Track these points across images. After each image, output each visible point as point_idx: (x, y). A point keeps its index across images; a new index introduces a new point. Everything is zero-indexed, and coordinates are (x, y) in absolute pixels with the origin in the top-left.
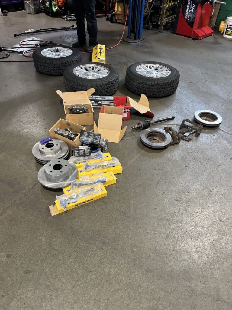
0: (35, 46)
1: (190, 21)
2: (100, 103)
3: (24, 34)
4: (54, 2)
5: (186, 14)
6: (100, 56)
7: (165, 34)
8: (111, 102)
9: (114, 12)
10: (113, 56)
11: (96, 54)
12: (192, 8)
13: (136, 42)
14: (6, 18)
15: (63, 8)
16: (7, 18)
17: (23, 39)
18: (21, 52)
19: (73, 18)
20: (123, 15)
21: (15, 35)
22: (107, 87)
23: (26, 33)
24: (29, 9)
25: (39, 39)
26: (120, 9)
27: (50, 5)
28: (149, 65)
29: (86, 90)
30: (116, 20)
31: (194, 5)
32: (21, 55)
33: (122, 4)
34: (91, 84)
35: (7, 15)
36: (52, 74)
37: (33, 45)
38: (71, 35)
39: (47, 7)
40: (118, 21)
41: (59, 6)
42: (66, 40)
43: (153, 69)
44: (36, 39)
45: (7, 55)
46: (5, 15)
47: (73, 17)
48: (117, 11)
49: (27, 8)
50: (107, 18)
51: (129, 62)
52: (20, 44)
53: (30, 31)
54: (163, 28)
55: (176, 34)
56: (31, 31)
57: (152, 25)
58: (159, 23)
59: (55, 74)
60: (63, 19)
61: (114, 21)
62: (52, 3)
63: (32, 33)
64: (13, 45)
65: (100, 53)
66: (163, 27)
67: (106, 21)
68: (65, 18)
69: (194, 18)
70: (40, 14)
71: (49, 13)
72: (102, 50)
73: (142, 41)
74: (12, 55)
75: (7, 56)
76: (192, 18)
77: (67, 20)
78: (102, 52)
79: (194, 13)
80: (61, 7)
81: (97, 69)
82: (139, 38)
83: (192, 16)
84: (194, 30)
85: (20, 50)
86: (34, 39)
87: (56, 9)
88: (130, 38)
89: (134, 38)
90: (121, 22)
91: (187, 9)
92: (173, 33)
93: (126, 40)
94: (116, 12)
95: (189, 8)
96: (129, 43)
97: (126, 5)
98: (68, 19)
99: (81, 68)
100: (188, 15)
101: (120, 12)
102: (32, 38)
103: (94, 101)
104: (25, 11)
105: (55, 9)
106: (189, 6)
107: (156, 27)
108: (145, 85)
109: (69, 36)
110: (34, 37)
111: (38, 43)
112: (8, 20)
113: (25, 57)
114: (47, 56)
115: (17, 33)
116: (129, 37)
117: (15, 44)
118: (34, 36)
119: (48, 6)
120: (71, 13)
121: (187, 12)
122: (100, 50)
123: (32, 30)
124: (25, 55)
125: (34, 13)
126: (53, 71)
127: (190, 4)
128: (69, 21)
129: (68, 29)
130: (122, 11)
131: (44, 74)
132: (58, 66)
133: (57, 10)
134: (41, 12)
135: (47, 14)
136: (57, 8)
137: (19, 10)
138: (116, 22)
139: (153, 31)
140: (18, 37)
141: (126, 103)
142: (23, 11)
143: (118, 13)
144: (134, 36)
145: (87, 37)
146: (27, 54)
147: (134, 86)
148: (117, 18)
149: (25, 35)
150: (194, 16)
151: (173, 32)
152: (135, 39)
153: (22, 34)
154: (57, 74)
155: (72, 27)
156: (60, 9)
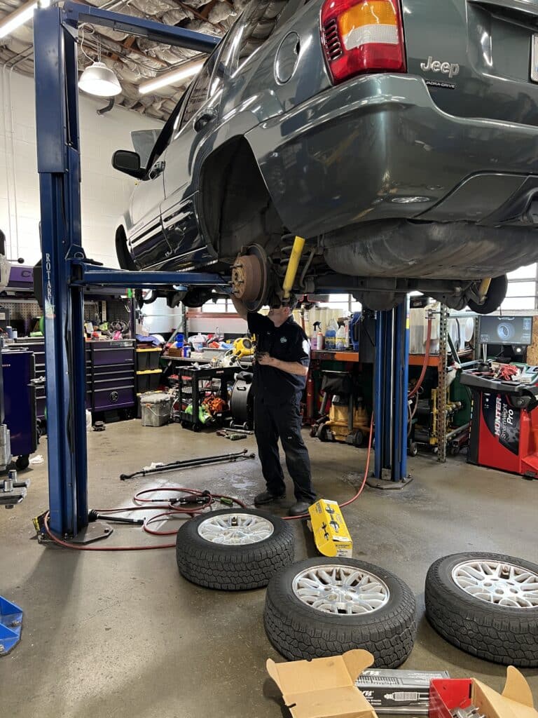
0: (170, 503)
1: (509, 441)
2: (390, 700)
3: (142, 475)
4: (203, 406)
5: (496, 427)
6: (336, 532)
7: (454, 467)
8: (421, 696)
9: (327, 422)
10: (358, 526)
11: (324, 527)
12: (507, 417)
13: (399, 489)
14: (100, 435)
15: (220, 415)
16: (101, 437)
17: (141, 487)
18: (140, 523)
19: (240, 432)
20: (349, 428)
21: (123, 478)
22: (396, 639)
23: (147, 472)
24: (149, 417)
25: (175, 486)
26: (341, 417)
27: (196, 411)
28: (478, 562)
29: (341, 654)
30: (333, 436)
31: (510, 410)
32: (141, 528)
33: (344, 409)
34: (354, 635)
35: (101, 430)
36: (224, 587)
37: (166, 501)
38: (245, 471)
39: (188, 414)
40: (336, 438)
41: (212, 412)
42: (235, 485)
43: (496, 574)
44: (169, 485)
45: (106, 531)
46: (97, 431)
47: (239, 430)
48: (336, 419)
49: (145, 416)
50: (312, 432)
51: (403, 543)
52: (135, 499)
53: (154, 468)
54: (445, 454)
55: (479, 465)
56: (157, 467)
57: (419, 447)
58: (433, 442)
59: (232, 587)
60: (219, 434)
61: (330, 437)
62: (200, 407)
63: (159, 470)
64: (119, 503)
65: (333, 523)
66: (445, 451)
67: (310, 437)
68: (224, 433)
69: (518, 435)
70: (171, 426)
71: (192, 424)
72: (334, 515)
73: (410, 485)
74: (119, 530)
75: (107, 534)
76: (511, 435)
77: (229, 438)
78: (335, 520)
79: (514, 426)
80: (216, 414)
81: (350, 577)
82: (401, 478)
83: (512, 431)
84: (524, 460)
85: (136, 516)
86: (164, 484)
87: (206, 417)
88: (381, 478)
89: (389, 478)
90: (344, 439)
91: (495, 418)
92: (468, 463)
93: (375, 482)
94: (332, 422)
95: (502, 417)
96: (382, 489)
97: (354, 409)
98: (232, 436)
99: (308, 577)
100: (501, 429)
101: (343, 422)
102: (160, 482)
103: (370, 693)
104: (138, 420)
105: (204, 417)
106: (500, 413)
107: (427, 450)
108: (501, 631)
109: (241, 475)
110: (165, 481)
111: (174, 495)
112: (105, 441)
113: (149, 536)
114: (213, 541)
115: (127, 474)
116: (377, 475)
117: (123, 500)
118: (164, 478)
119: (191, 413)
120: (234, 423)
121: (496, 423)
122: (329, 514)
123: (159, 464)
124: (147, 528)
125: (158, 424)
126: (228, 580)
127: (502, 409)
128: (232, 440)
129: (236, 458)
130: (347, 420)
131: (203, 587)
132: (244, 568)
133: (208, 418)
134: (172, 422)
135: (184, 426)
136: (208, 415)
137: (127, 420)
138: (334, 441)
139: (423, 459)
140: (129, 480)
141: (470, 697)
142: (135, 419)
143: (336, 423)
144: (390, 474)
145: (288, 480)
146: (153, 528)
147: (464, 631)
148: (334, 433)
149: (144, 476)
150: (516, 432)
151: (469, 461)
152: (393, 479)
153: (138, 473)
154: (238, 588)
155: (243, 454)
156: (215, 417)
